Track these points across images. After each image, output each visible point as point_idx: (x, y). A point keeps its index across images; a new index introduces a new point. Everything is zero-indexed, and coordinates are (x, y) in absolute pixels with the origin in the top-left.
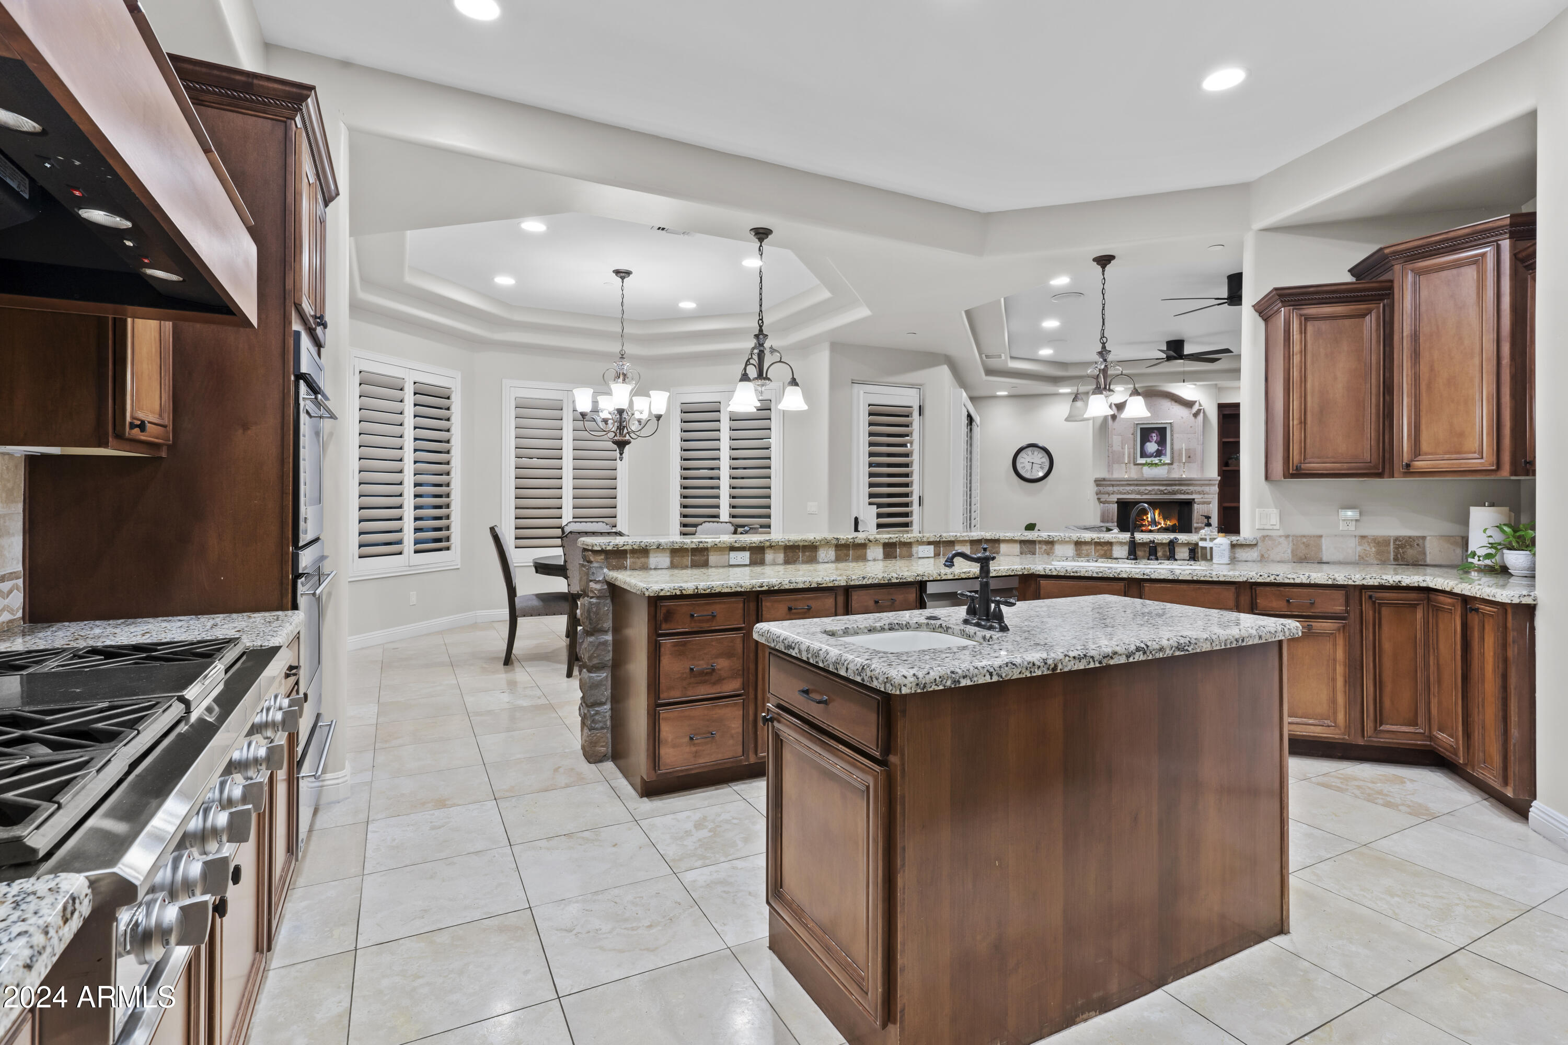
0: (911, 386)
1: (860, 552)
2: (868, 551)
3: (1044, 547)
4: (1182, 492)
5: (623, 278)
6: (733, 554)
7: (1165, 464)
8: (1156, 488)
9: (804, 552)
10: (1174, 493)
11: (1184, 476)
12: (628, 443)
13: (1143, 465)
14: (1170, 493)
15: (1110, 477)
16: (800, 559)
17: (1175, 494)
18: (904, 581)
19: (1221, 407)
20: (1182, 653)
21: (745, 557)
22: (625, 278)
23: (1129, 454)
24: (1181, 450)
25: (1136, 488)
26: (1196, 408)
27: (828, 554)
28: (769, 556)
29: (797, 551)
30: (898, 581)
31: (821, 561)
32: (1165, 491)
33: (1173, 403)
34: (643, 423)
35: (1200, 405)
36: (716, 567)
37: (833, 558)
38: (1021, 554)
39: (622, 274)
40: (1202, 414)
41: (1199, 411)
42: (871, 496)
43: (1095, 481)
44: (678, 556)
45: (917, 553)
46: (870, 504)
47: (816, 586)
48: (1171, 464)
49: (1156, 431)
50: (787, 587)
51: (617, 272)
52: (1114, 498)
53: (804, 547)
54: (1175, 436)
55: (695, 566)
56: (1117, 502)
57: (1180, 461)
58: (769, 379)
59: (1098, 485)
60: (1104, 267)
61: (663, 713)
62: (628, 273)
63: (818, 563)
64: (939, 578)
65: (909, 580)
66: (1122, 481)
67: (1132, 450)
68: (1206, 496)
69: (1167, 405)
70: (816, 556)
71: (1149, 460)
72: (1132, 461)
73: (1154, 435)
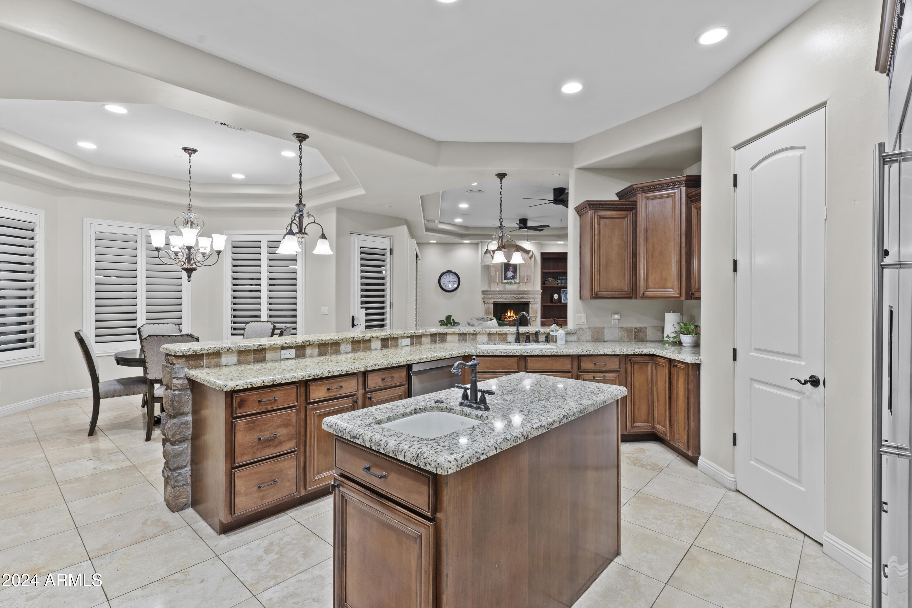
0: (386, 237)
1: (367, 345)
2: (372, 344)
3: (472, 337)
4: (525, 298)
5: (190, 154)
6: (283, 352)
7: (516, 283)
8: (512, 296)
9: (331, 347)
10: (521, 298)
11: (525, 290)
12: (195, 269)
13: (506, 283)
14: (519, 298)
15: (490, 290)
16: (329, 352)
18: (400, 365)
19: (542, 254)
20: (582, 415)
21: (292, 353)
22: (191, 154)
23: (499, 278)
24: (524, 276)
25: (503, 296)
26: (531, 254)
27: (346, 347)
28: (308, 351)
29: (327, 347)
30: (396, 365)
31: (342, 352)
32: (517, 298)
33: (520, 251)
34: (207, 255)
35: (533, 253)
36: (271, 361)
37: (350, 350)
38: (459, 341)
39: (190, 151)
40: (533, 257)
41: (532, 255)
42: (362, 303)
43: (482, 292)
44: (244, 356)
45: (401, 343)
46: (361, 308)
47: (346, 373)
48: (519, 283)
50: (327, 375)
51: (185, 149)
52: (492, 301)
53: (332, 344)
55: (256, 361)
56: (493, 303)
57: (523, 282)
58: (306, 234)
59: (483, 294)
60: (501, 179)
61: (238, 473)
62: (195, 151)
63: (341, 354)
64: (419, 362)
65: (402, 364)
66: (496, 292)
67: (500, 275)
68: (535, 300)
69: (517, 251)
70: (339, 349)
71: (509, 281)
72: (500, 282)
73: (511, 267)
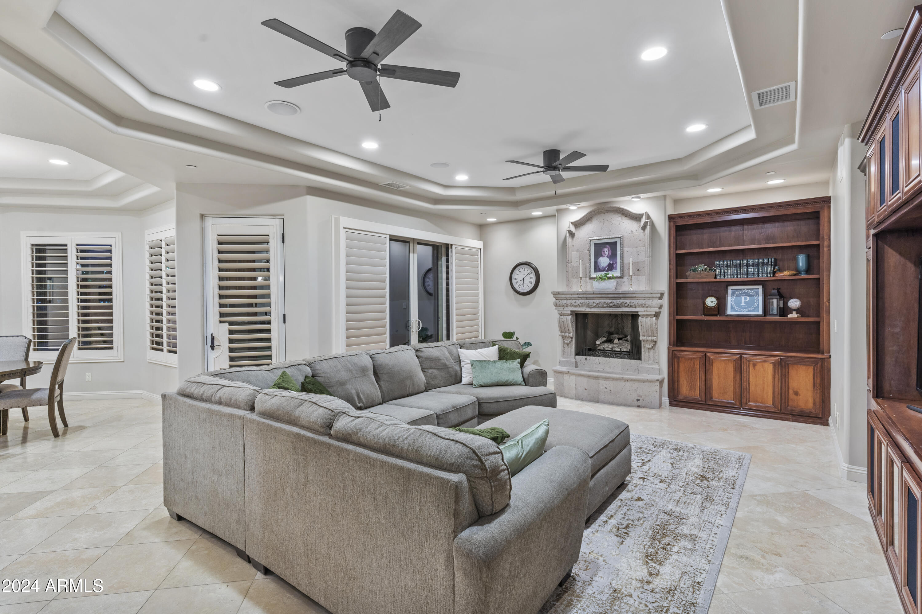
4: (628, 305)
7: (614, 278)
8: (603, 301)
11: (632, 289)
13: (595, 279)
14: (614, 306)
15: (570, 290)
17: (620, 307)
19: (671, 218)
23: (585, 269)
24: (630, 264)
26: (644, 220)
32: (611, 305)
33: (624, 218)
35: (649, 218)
40: (650, 227)
41: (646, 223)
42: (222, 315)
46: (221, 322)
48: (621, 277)
49: (607, 246)
52: (568, 310)
54: (625, 250)
56: (574, 314)
57: (630, 274)
59: (556, 299)
66: (573, 294)
67: (588, 265)
68: (649, 309)
69: (618, 219)
72: (588, 276)
73: (606, 249)
